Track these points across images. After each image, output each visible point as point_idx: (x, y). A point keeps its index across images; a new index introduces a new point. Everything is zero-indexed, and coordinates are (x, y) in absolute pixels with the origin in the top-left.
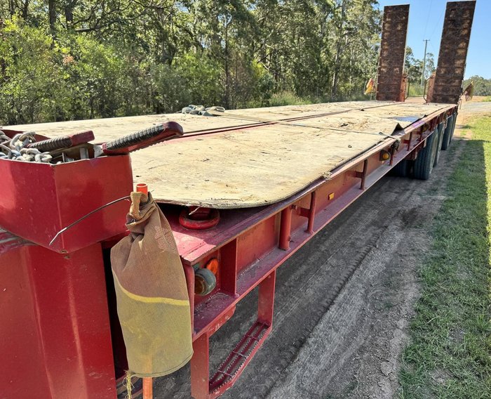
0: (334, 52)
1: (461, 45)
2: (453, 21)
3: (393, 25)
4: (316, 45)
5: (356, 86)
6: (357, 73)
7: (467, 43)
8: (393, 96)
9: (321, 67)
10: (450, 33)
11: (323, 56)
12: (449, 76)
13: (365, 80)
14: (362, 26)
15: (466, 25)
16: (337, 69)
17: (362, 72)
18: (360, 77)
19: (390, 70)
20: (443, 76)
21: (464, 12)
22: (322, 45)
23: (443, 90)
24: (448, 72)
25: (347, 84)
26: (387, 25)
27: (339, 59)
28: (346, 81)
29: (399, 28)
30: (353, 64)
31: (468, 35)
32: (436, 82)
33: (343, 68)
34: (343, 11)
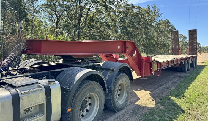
0: (156, 39)
1: (195, 40)
2: (191, 34)
3: (174, 36)
4: (149, 37)
5: (165, 50)
6: (165, 46)
7: (196, 39)
8: (177, 53)
9: (152, 45)
10: (191, 37)
11: (152, 41)
12: (193, 48)
13: (169, 48)
14: (166, 30)
15: (195, 35)
16: (158, 45)
17: (167, 46)
18: (167, 47)
19: (175, 47)
20: (191, 48)
21: (194, 32)
22: (151, 37)
23: (192, 52)
24: (192, 47)
25: (162, 50)
26: (173, 35)
27: (158, 41)
28: (161, 48)
29: (176, 36)
30: (164, 43)
31: (196, 37)
32: (189, 49)
33: (160, 44)
34: (158, 26)
